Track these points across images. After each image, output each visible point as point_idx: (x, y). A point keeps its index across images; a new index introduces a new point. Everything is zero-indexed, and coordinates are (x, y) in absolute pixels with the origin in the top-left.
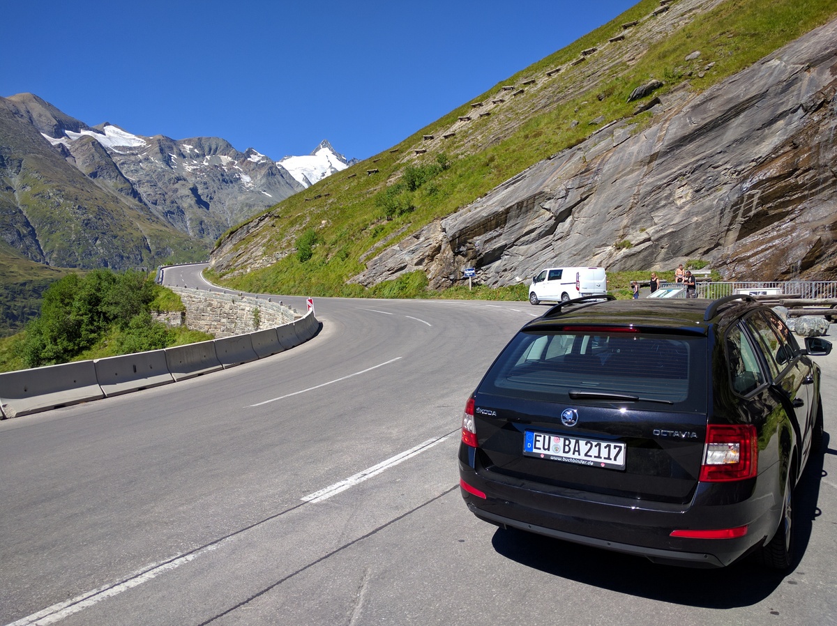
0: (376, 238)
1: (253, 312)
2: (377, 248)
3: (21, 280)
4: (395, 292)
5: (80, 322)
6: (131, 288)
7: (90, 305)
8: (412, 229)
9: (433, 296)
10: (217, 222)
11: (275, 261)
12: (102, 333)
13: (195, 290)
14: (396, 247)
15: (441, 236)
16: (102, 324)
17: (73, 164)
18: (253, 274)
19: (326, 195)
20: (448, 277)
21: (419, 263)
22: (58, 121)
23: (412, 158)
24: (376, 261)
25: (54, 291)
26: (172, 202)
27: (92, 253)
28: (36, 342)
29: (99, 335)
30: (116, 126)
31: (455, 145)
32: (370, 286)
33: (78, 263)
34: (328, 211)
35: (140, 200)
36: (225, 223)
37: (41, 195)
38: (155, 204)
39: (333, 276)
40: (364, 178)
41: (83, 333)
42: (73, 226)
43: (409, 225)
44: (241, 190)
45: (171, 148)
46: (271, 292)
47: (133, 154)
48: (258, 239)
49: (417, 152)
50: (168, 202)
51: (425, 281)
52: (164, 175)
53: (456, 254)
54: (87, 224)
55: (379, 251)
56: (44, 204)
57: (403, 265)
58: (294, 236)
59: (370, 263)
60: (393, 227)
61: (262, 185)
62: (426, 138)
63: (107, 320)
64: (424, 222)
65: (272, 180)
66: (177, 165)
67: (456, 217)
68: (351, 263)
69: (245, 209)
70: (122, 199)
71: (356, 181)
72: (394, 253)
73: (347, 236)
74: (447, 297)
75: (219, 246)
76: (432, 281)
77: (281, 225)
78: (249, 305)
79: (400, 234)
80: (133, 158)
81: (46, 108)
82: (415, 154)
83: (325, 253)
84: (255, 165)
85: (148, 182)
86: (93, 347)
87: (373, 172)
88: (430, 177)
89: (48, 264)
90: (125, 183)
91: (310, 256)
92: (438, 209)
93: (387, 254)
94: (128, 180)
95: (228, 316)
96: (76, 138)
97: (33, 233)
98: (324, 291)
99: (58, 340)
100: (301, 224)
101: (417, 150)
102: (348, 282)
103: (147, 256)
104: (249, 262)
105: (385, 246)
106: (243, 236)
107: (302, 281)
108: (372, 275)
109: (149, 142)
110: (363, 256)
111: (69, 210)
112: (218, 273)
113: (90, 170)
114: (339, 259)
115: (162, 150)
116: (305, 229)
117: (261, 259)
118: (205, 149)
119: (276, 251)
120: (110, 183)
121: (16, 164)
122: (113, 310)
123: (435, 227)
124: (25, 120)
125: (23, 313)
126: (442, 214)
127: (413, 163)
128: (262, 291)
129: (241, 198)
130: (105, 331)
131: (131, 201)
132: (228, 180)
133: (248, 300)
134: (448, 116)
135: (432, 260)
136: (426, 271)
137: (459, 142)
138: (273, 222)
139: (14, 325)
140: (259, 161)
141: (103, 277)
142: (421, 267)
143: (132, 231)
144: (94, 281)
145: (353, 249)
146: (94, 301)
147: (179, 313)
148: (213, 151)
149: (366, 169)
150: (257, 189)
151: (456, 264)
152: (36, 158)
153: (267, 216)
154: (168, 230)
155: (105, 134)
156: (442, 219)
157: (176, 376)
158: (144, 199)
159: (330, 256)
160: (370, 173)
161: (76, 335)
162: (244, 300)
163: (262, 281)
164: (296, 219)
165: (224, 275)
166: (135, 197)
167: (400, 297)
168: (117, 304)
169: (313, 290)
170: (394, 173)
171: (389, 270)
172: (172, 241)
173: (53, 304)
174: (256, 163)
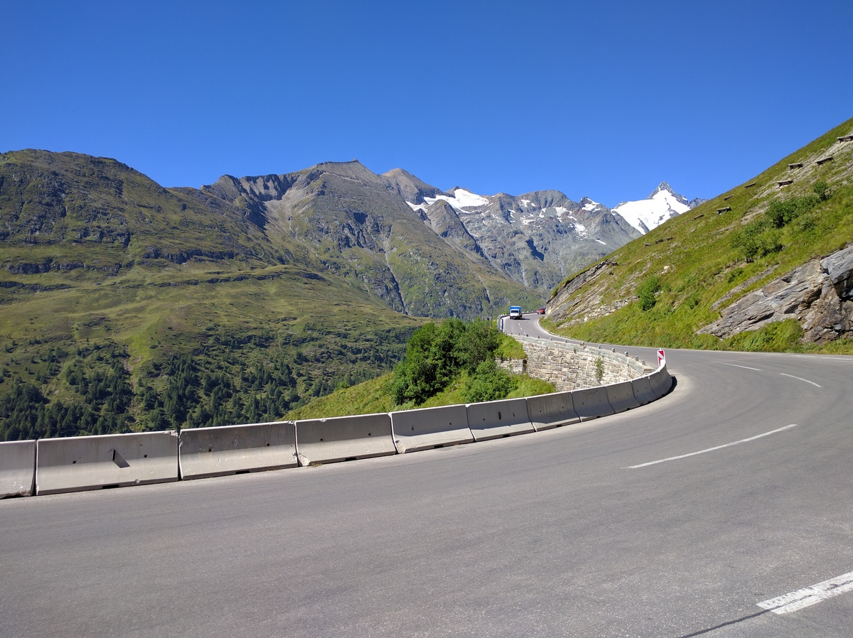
0: (733, 283)
1: (596, 362)
2: (734, 294)
3: (387, 328)
4: (758, 344)
5: (435, 366)
6: (479, 336)
7: (444, 351)
8: (780, 271)
9: (810, 350)
10: (551, 272)
11: (614, 310)
12: (453, 377)
13: (537, 339)
14: (759, 293)
15: (821, 278)
16: (453, 368)
17: (429, 226)
18: (591, 323)
19: (669, 239)
20: (831, 328)
21: (791, 310)
22: (419, 190)
23: (775, 191)
24: (734, 308)
25: (416, 337)
26: (510, 255)
27: (441, 303)
28: (400, 383)
29: (450, 378)
30: (464, 189)
31: (833, 171)
32: (726, 337)
33: (430, 313)
34: (671, 256)
35: (482, 255)
36: (558, 272)
37: (404, 255)
38: (495, 257)
39: (680, 325)
40: (712, 219)
41: (438, 376)
42: (427, 280)
43: (776, 266)
44: (575, 240)
45: (510, 204)
46: (611, 342)
47: (477, 213)
48: (595, 288)
49: (781, 184)
50: (506, 255)
51: (800, 332)
52: (503, 230)
53: (843, 300)
54: (437, 279)
55: (736, 297)
56: (406, 262)
57: (768, 313)
58: (633, 283)
59: (725, 311)
60: (755, 269)
61: (596, 233)
62: (792, 167)
63: (457, 364)
64: (796, 262)
65: (606, 227)
66: (515, 220)
67: (843, 255)
68: (701, 311)
69: (579, 258)
70: (467, 255)
71: (704, 222)
72: (757, 299)
73: (697, 281)
74: (831, 352)
75: (555, 296)
76: (810, 332)
77: (619, 272)
78: (591, 355)
79: (764, 277)
80: (477, 216)
81: (410, 179)
82: (778, 186)
83: (672, 301)
84: (589, 213)
85: (489, 237)
86: (445, 389)
87: (724, 210)
88: (804, 210)
89: (407, 314)
90: (469, 239)
91: (654, 304)
92: (817, 247)
93: (747, 300)
94: (472, 237)
95: (569, 365)
96: (432, 203)
97: (397, 288)
98: (671, 341)
99: (418, 382)
100: (641, 271)
101: (781, 181)
102: (699, 332)
103: (486, 305)
104: (586, 311)
105: (745, 292)
106: (580, 285)
107: (644, 330)
108: (728, 324)
109: (491, 200)
110: (716, 303)
111: (424, 266)
112: (554, 323)
113: (442, 230)
114: (687, 307)
115: (502, 207)
116: (646, 276)
117: (599, 308)
118: (541, 202)
119: (614, 299)
120: (458, 240)
121: (387, 229)
122: (463, 356)
123: (813, 268)
124: (395, 192)
125: (387, 356)
126: (822, 253)
127: (776, 196)
128: (601, 340)
129: (575, 247)
130: (455, 375)
131: (474, 256)
132: (562, 230)
133: (590, 349)
134: (823, 139)
135: (809, 307)
136: (800, 320)
137: (839, 166)
138: (610, 270)
139: (381, 366)
140: (593, 210)
141: (455, 326)
142: (792, 316)
143: (474, 283)
144: (448, 329)
145: (703, 296)
146: (447, 347)
147: (521, 361)
148: (548, 204)
149: (716, 208)
150: (591, 238)
151: (843, 312)
152: (402, 223)
153: (604, 264)
154: (505, 281)
155: (455, 197)
156: (823, 258)
157: (536, 425)
158: (485, 254)
159: (676, 304)
160: (720, 212)
161: (432, 376)
162: (586, 349)
163: (602, 331)
164: (636, 266)
165: (561, 324)
166: (477, 252)
167: (765, 351)
168: (466, 350)
169: (658, 340)
170: (751, 209)
171: (749, 319)
172: (509, 292)
173: (415, 349)
174: (591, 212)
